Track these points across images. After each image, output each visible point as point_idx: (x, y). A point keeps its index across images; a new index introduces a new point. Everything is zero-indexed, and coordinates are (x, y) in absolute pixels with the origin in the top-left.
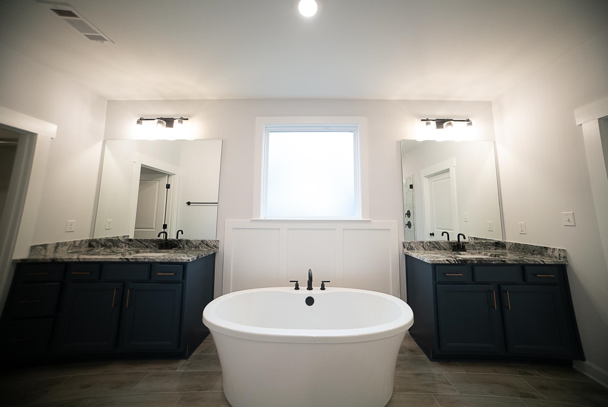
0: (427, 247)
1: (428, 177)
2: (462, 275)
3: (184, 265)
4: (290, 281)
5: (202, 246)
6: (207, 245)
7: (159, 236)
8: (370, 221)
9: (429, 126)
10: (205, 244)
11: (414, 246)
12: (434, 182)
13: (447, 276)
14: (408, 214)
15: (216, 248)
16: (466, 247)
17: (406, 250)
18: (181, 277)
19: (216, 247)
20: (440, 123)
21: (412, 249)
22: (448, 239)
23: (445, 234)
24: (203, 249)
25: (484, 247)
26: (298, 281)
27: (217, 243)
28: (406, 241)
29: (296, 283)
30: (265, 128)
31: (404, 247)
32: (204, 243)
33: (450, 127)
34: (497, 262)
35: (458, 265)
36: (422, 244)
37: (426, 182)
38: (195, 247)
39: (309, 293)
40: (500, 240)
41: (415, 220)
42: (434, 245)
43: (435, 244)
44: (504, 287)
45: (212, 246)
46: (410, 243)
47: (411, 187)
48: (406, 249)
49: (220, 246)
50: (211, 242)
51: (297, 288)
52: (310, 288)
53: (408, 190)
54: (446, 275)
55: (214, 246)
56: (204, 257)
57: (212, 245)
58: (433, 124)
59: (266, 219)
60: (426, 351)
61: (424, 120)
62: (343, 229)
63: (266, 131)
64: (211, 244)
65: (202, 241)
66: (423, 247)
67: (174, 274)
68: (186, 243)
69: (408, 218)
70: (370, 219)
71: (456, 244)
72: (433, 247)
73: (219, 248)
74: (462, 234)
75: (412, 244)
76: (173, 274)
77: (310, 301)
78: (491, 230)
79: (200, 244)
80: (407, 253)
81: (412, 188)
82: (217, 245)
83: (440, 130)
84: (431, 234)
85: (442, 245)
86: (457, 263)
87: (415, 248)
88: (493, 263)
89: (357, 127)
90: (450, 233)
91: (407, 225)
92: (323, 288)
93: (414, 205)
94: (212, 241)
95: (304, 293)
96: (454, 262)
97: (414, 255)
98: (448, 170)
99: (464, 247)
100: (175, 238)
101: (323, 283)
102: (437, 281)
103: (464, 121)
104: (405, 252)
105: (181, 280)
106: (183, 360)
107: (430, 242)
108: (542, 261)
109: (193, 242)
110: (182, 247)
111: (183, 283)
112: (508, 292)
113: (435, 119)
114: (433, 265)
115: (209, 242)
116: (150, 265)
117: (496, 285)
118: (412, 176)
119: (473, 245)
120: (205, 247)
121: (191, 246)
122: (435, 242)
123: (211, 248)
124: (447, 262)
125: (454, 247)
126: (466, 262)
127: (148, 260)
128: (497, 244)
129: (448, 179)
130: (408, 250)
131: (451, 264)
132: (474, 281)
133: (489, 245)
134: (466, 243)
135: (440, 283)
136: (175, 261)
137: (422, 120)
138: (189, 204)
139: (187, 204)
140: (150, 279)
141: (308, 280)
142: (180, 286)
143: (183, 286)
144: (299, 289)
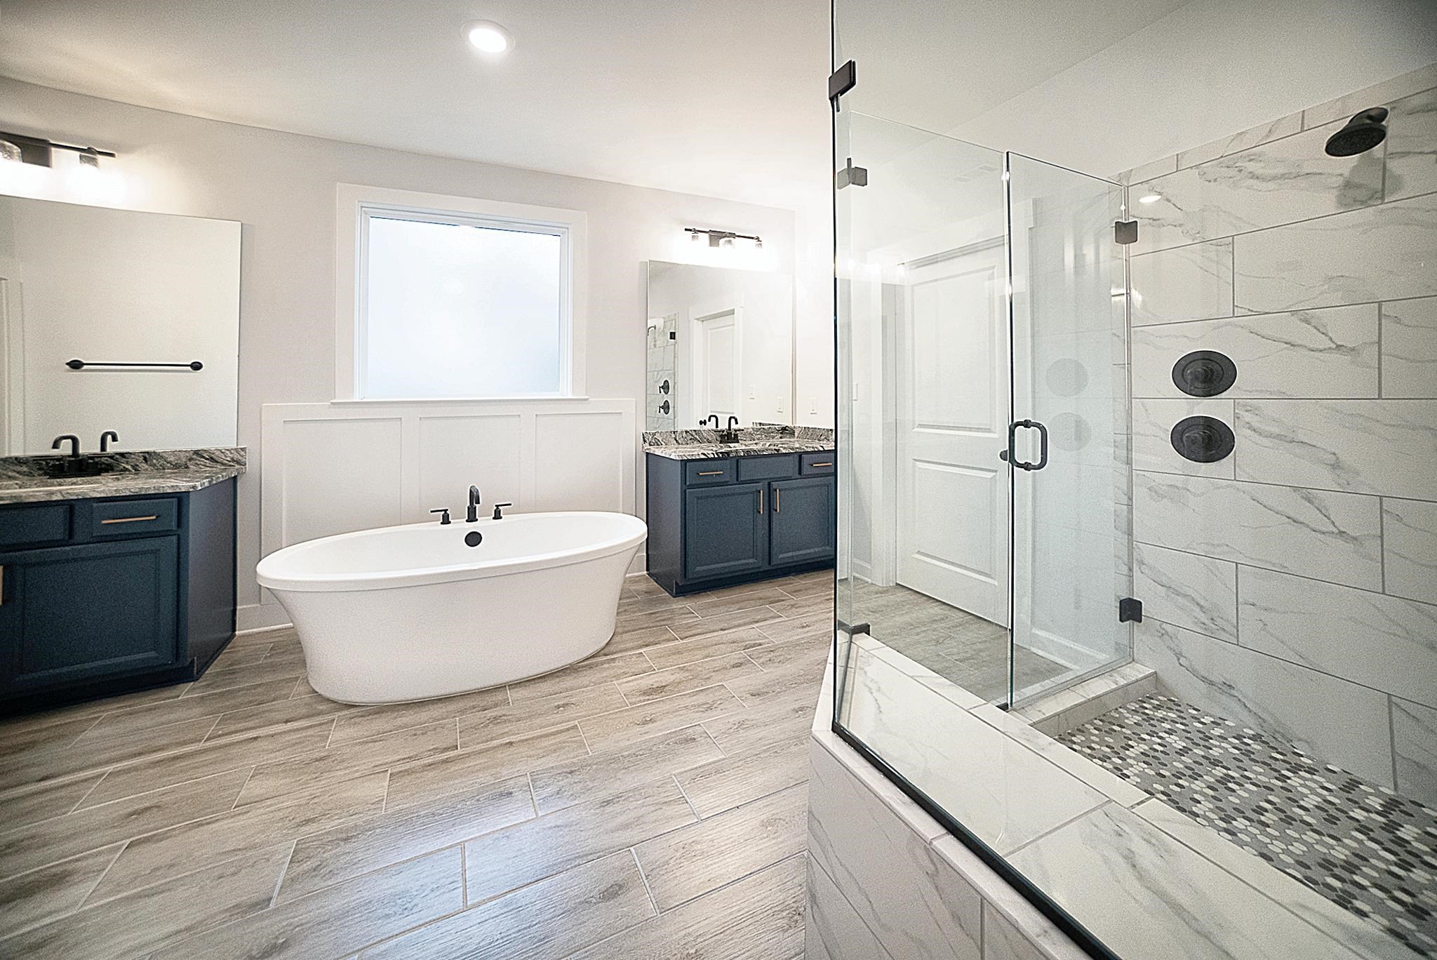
0: (682, 439)
1: (703, 320)
2: (722, 472)
3: (180, 498)
4: (432, 512)
5: (196, 464)
6: (212, 459)
7: (56, 445)
8: (587, 399)
9: (695, 242)
10: (207, 459)
11: (660, 440)
12: (710, 329)
13: (702, 476)
14: (666, 387)
15: (241, 465)
16: (740, 436)
17: (647, 446)
18: (174, 523)
19: (238, 462)
20: (716, 236)
21: (658, 444)
22: (717, 426)
23: (713, 419)
24: (201, 468)
25: (766, 436)
26: (447, 510)
27: (243, 453)
28: (648, 432)
29: (443, 512)
30: (360, 208)
31: (645, 441)
32: (204, 457)
33: (728, 246)
34: (770, 452)
35: (719, 459)
36: (673, 436)
37: (697, 327)
38: (174, 466)
39: (472, 527)
40: (789, 424)
41: (679, 399)
42: (692, 435)
43: (694, 434)
44: (774, 485)
45: (227, 462)
46: (654, 434)
47: (673, 336)
48: (647, 444)
49: (251, 461)
50: (223, 453)
51: (446, 521)
52: (472, 518)
53: (668, 342)
54: (701, 474)
55: (233, 460)
56: (222, 481)
57: (228, 459)
58: (704, 238)
60: (667, 588)
61: (690, 230)
62: (537, 415)
63: (363, 215)
64: (223, 457)
65: (196, 452)
66: (676, 440)
67: (157, 517)
68: (145, 459)
69: (666, 396)
70: (586, 397)
71: (725, 433)
72: (691, 439)
73: (246, 464)
74: (734, 418)
75: (657, 436)
76: (154, 517)
77: (473, 539)
78: (781, 410)
79: (190, 459)
80: (648, 449)
81: (674, 339)
82: (240, 458)
83: (714, 249)
84: (701, 423)
85: (705, 435)
86: (716, 456)
87: (662, 443)
88: (765, 453)
89: (568, 229)
90: (721, 417)
91: (662, 407)
92: (497, 516)
93: (676, 370)
94: (228, 450)
95: (462, 527)
96: (712, 456)
97: (658, 451)
98: (732, 312)
99: (736, 436)
100: (98, 451)
101: (498, 508)
102: (688, 484)
103: (752, 238)
104: (646, 448)
105: (175, 528)
106: (185, 684)
107: (686, 432)
108: (822, 447)
109: (166, 456)
110: (131, 469)
111: (179, 536)
112: (778, 490)
113: (708, 230)
114: (683, 462)
115: (217, 453)
116: (68, 507)
117: (766, 482)
118: (675, 314)
119: (750, 433)
120: (208, 465)
121: (161, 466)
122: (695, 431)
123: (223, 464)
124: (703, 457)
125: (722, 436)
126: (729, 455)
127: (64, 497)
128: (784, 430)
129: (731, 327)
130: (650, 445)
131: (709, 459)
132: (737, 480)
133: (772, 432)
134: (740, 430)
135: (691, 486)
136: (153, 492)
137: (686, 230)
138: (76, 365)
139: (68, 367)
140: (71, 536)
141: (469, 504)
142: (172, 540)
143: (179, 540)
144: (450, 523)
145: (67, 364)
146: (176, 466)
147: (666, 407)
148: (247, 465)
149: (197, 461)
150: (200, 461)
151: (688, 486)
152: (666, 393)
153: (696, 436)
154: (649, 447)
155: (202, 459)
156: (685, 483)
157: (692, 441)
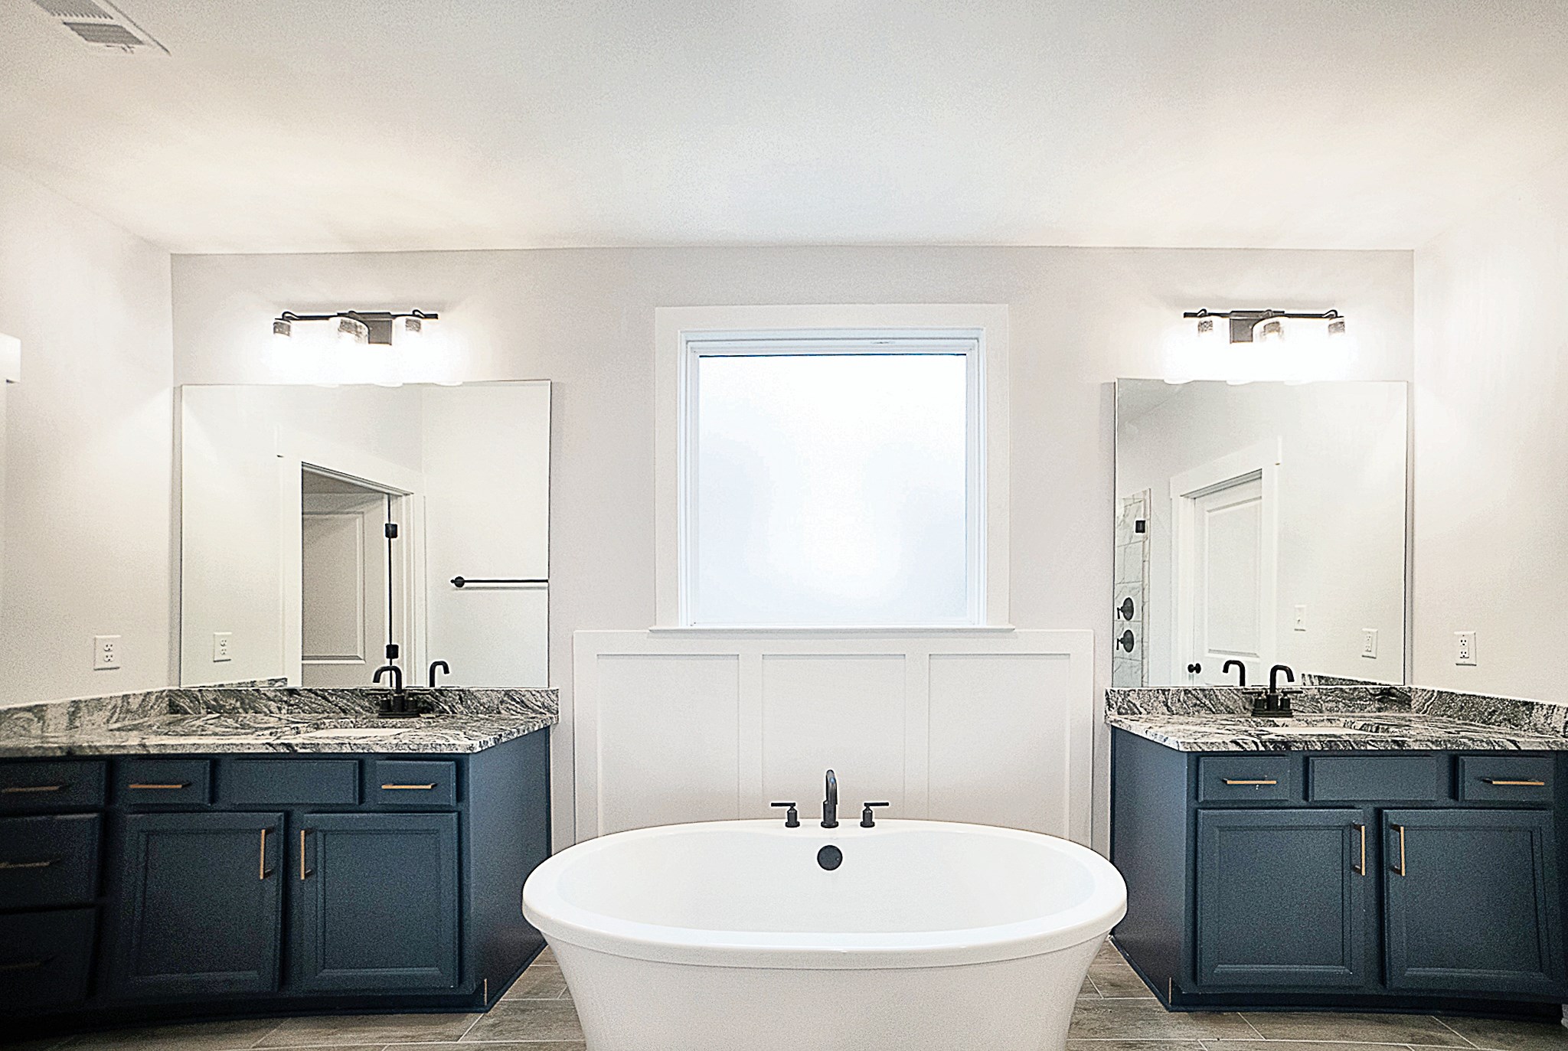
0: (1178, 705)
1: (1194, 496)
2: (1272, 781)
3: (459, 761)
4: (773, 805)
5: (508, 708)
6: (523, 703)
7: (377, 679)
8: (1013, 630)
9: (1206, 334)
10: (518, 703)
11: (1138, 704)
12: (1209, 511)
13: (1230, 784)
14: (1127, 609)
15: (552, 712)
16: (1294, 704)
17: (1114, 715)
18: (453, 795)
19: (549, 708)
20: (1243, 323)
21: (1132, 710)
22: (1242, 683)
23: (1234, 669)
24: (513, 714)
25: (1346, 705)
26: (794, 804)
27: (553, 697)
28: (1116, 689)
29: (789, 808)
30: (684, 343)
31: (1110, 706)
32: (514, 700)
33: (1273, 336)
34: (1381, 746)
35: (1267, 754)
36: (1162, 698)
37: (1185, 510)
38: (487, 708)
39: (829, 837)
40: (1397, 682)
41: (1152, 628)
42: (1197, 699)
43: (1201, 696)
44: (1392, 816)
45: (538, 708)
46: (1129, 694)
47: (1140, 527)
48: (1114, 711)
49: (563, 707)
50: (534, 695)
51: (793, 822)
52: (830, 822)
53: (1131, 538)
54: (1228, 781)
55: (544, 705)
56: (517, 738)
57: (540, 703)
58: (1222, 325)
59: (694, 627)
60: (1157, 985)
61: (1194, 315)
62: (930, 654)
63: (689, 352)
64: (534, 701)
65: (507, 693)
66: (1166, 705)
67: (433, 786)
68: (461, 698)
69: (1127, 622)
70: (1011, 627)
71: (1263, 695)
73: (558, 712)
74: (1283, 668)
75: (1133, 697)
76: (429, 787)
77: (830, 857)
78: (1372, 653)
79: (502, 701)
80: (1116, 721)
81: (1143, 531)
82: (552, 703)
83: (1242, 347)
84: (1191, 668)
85: (1222, 698)
86: (1262, 748)
87: (1142, 710)
88: (1369, 748)
89: (977, 339)
90: (1249, 662)
91: (1122, 640)
92: (867, 823)
93: (1147, 582)
94: (538, 692)
95: (813, 834)
96: (1254, 747)
97: (1138, 728)
98: (1257, 475)
99: (1286, 703)
100: (426, 685)
101: (868, 809)
102: (1201, 799)
103: (1320, 316)
104: (1112, 718)
105: (453, 803)
106: (476, 1015)
107: (1187, 692)
108: (1514, 742)
109: (480, 696)
110: (448, 710)
111: (459, 814)
112: (1402, 828)
113: (1229, 311)
114: (1192, 757)
115: (528, 695)
116: (357, 762)
117: (1371, 808)
118: (1145, 492)
119: (1313, 699)
120: (519, 710)
121: (475, 708)
122: (1203, 690)
123: (534, 711)
124: (1233, 748)
125: (1257, 704)
126: (1288, 748)
127: (352, 750)
128: (1388, 696)
129: (1258, 502)
130: (1119, 713)
131: (1246, 754)
132: (1306, 798)
133: (1361, 699)
134: (1292, 692)
135: (1207, 805)
136: (430, 751)
137: (1186, 315)
138: (459, 582)
139: (453, 585)
140: (362, 800)
141: (825, 799)
142: (452, 819)
143: (459, 818)
144: (798, 825)
145: (452, 581)
146: (489, 710)
147: (1128, 641)
148: (559, 714)
149: (508, 705)
150: (510, 704)
151: (1203, 802)
152: (1128, 619)
153: (1204, 700)
154: (1118, 718)
155: (513, 703)
156: (1197, 798)
157: (1197, 708)
